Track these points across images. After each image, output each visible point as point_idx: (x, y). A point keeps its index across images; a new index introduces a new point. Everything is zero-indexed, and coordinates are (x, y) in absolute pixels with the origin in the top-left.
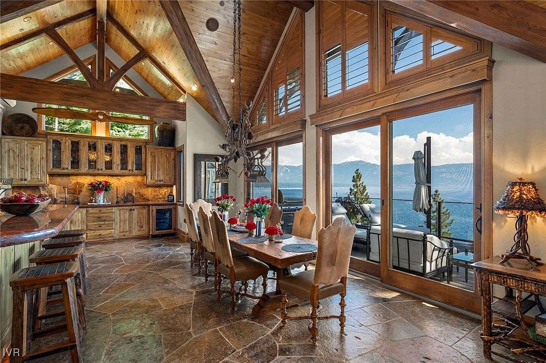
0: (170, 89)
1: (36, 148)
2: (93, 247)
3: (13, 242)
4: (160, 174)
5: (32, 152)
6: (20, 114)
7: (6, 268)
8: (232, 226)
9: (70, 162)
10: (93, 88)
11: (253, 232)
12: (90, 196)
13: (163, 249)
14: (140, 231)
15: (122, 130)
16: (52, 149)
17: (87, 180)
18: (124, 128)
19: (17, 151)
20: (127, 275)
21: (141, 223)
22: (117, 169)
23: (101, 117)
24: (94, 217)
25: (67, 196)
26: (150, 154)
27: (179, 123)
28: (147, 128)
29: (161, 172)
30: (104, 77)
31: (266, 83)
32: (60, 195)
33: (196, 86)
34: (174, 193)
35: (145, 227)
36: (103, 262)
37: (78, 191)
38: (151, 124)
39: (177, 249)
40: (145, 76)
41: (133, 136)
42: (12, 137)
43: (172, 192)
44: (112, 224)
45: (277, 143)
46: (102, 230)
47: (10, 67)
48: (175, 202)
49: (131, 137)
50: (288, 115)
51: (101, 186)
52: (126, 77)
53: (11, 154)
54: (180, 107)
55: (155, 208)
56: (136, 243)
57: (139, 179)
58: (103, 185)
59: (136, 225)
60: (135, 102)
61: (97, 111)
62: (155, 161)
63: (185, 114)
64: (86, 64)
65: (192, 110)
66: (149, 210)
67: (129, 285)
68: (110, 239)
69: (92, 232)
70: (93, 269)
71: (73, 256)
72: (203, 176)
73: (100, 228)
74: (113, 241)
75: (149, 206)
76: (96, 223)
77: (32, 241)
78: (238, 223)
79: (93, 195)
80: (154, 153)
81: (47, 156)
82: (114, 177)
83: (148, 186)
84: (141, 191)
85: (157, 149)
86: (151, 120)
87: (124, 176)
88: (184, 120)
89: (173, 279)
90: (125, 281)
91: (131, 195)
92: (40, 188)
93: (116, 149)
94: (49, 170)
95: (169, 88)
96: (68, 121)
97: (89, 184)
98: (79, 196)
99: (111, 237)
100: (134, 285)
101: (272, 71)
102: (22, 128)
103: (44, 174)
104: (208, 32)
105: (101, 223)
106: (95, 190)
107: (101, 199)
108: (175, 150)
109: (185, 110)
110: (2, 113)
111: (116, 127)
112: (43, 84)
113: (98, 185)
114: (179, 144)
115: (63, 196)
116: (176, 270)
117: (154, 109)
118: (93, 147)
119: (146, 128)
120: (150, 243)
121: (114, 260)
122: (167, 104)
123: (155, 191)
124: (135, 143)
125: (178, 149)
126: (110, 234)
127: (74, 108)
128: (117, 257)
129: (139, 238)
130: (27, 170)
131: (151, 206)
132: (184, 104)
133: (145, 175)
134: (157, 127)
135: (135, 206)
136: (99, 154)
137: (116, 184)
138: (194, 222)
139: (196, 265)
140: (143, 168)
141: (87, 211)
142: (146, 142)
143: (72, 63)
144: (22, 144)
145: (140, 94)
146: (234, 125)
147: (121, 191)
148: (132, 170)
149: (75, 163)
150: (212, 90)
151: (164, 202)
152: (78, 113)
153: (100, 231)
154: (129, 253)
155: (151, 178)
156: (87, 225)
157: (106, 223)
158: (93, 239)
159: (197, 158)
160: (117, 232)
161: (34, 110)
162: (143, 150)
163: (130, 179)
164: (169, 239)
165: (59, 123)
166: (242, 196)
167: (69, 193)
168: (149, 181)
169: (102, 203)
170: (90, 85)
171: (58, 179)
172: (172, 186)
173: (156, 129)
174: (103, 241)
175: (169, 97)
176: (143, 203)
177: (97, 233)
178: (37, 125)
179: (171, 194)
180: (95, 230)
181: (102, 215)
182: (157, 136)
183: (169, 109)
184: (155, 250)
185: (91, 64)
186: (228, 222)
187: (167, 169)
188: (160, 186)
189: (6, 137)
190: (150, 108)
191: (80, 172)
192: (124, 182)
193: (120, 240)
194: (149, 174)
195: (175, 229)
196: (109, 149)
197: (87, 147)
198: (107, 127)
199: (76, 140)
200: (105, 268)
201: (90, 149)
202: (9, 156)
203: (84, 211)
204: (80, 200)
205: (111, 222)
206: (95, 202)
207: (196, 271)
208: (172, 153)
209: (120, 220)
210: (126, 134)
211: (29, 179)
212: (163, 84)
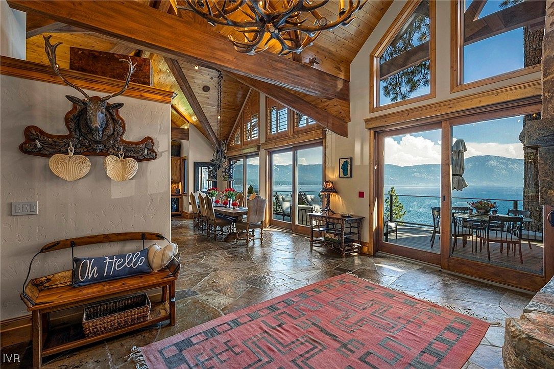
27: (184, 142)
31: (240, 119)
33: (196, 119)
34: (180, 187)
39: (184, 222)
43: (178, 187)
45: (246, 156)
48: (181, 193)
50: (252, 141)
54: (185, 132)
63: (188, 136)
65: (193, 134)
72: (200, 176)
88: (188, 140)
101: (243, 112)
104: (204, 92)
108: (181, 158)
109: (188, 134)
114: (184, 155)
122: (177, 130)
125: (183, 158)
132: (188, 129)
139: (196, 227)
150: (206, 124)
151: (174, 194)
159: (197, 165)
172: (179, 183)
183: (178, 133)
187: (175, 171)
195: (181, 212)
208: (179, 161)
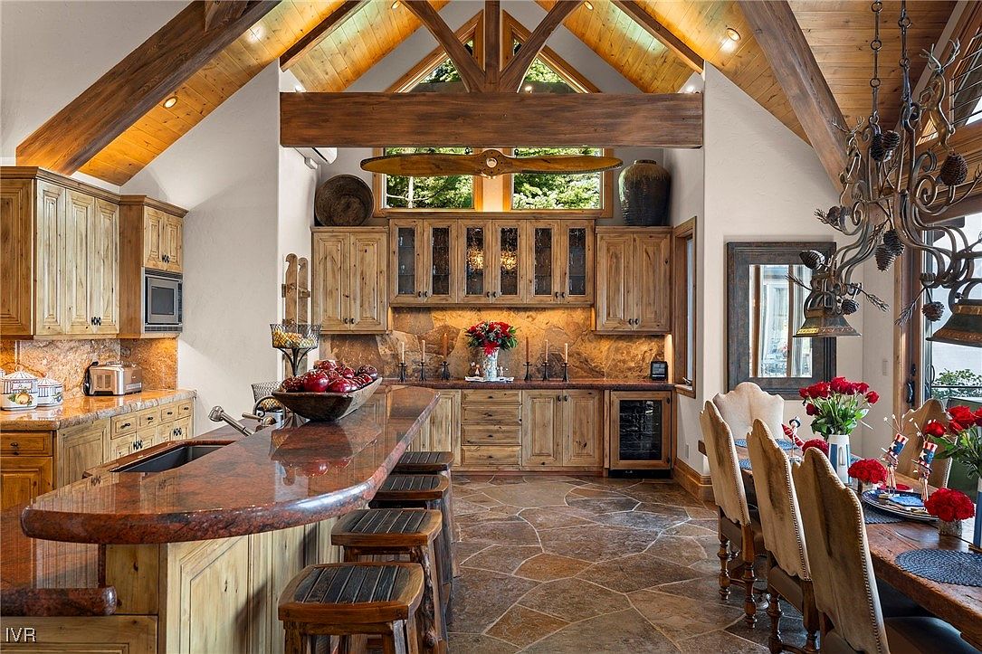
0: (659, 62)
1: (370, 249)
2: (474, 487)
3: (270, 522)
4: (631, 302)
5: (362, 258)
6: (344, 177)
7: (283, 554)
8: (865, 488)
9: (431, 278)
10: (476, 94)
11: (958, 527)
12: (470, 360)
13: (639, 517)
14: (578, 455)
15: (540, 193)
16: (397, 251)
17: (463, 321)
18: (545, 184)
19: (338, 258)
20: (546, 588)
21: (582, 435)
22: (527, 292)
23: (492, 164)
24: (479, 412)
25: (426, 358)
26: (605, 248)
27: (682, 156)
28: (598, 181)
29: (633, 298)
30: (498, 63)
32: (413, 357)
33: (736, 37)
34: (669, 356)
35: (592, 447)
36: (493, 534)
37: (445, 347)
38: (608, 166)
39: (680, 524)
40: (594, 39)
41: (565, 203)
42: (330, 229)
43: (661, 353)
44: (517, 431)
46: (494, 445)
47: (327, 77)
48: (670, 381)
49: (560, 207)
51: (492, 335)
52: (547, 51)
53: (329, 264)
54: (685, 109)
55: (616, 398)
56: (568, 489)
57: (579, 316)
58: (497, 334)
59: (571, 440)
60: (568, 114)
61: (485, 150)
62: (617, 268)
63: (702, 127)
64: (462, 38)
66: (602, 401)
67: (550, 622)
68: (511, 469)
69: (473, 448)
70: (472, 551)
71: (415, 540)
73: (490, 440)
74: (518, 477)
75: (601, 389)
76: (481, 428)
77: (311, 521)
78: (892, 480)
79: (475, 357)
80: (615, 245)
81: (388, 266)
82: (522, 314)
83: (600, 337)
84: (582, 349)
85: (622, 234)
86: (610, 155)
87: (544, 309)
88: (699, 145)
89: (668, 630)
90: (542, 606)
91: (560, 359)
92: (378, 338)
93: (526, 241)
94: (392, 297)
95: (656, 59)
96: (431, 181)
97: (468, 332)
98: (448, 360)
99: (512, 465)
100: (563, 623)
102: (348, 206)
103: (384, 307)
105: (492, 427)
106: (479, 344)
107: (493, 367)
108: (671, 233)
109: (702, 117)
110: (315, 179)
111: (527, 186)
112: (380, 103)
113: (488, 332)
114: (682, 216)
115: (418, 358)
116: (677, 599)
117: (616, 124)
118: (475, 239)
119: (596, 181)
120: (605, 494)
121: (518, 533)
122: (649, 106)
123: (617, 350)
124: (569, 222)
125: (680, 232)
126: (511, 456)
127: (442, 150)
128: (525, 526)
129: (579, 475)
130: (355, 299)
131: (607, 392)
132: (699, 98)
133: (593, 305)
134: (623, 174)
135: (567, 388)
136: (489, 255)
137: (525, 331)
138: (732, 462)
139: (736, 593)
140: (589, 289)
141: (464, 397)
142: (596, 218)
143: (435, 43)
144: (347, 242)
145: (580, 89)
146: (877, 138)
147: (536, 348)
148: (562, 295)
149: (441, 281)
151: (641, 382)
152: (444, 160)
153: (491, 448)
154: (552, 517)
155: (608, 314)
156: (463, 431)
157: (504, 428)
158: (475, 465)
160: (527, 453)
161: (363, 163)
162: (589, 240)
163: (557, 318)
164: (654, 487)
165: (416, 187)
166: (885, 373)
167: (429, 351)
168: (603, 323)
169: (494, 379)
170: (470, 89)
171: (409, 319)
172: (662, 337)
173: (621, 180)
174: (497, 475)
175: (656, 84)
176: (588, 381)
177: (486, 451)
178: (371, 198)
179: (659, 360)
180: (479, 445)
181: (494, 408)
182: (622, 198)
183: (654, 118)
184: (618, 517)
185: (472, 37)
186: (852, 472)
187: (649, 290)
188: (630, 337)
189: (322, 229)
190: (607, 125)
191: (450, 301)
192: (544, 326)
193: (533, 475)
194: (602, 302)
195: (668, 461)
196: (509, 241)
197: (464, 240)
198: (506, 186)
199: (441, 225)
200: (497, 553)
201: (469, 245)
202: (325, 269)
203: (458, 394)
204: (451, 369)
205: (513, 428)
206: (481, 375)
207: (739, 615)
208: (664, 244)
209: (534, 424)
210: (548, 201)
211: (358, 319)
212: (641, 52)
